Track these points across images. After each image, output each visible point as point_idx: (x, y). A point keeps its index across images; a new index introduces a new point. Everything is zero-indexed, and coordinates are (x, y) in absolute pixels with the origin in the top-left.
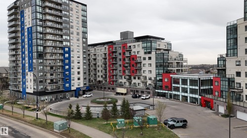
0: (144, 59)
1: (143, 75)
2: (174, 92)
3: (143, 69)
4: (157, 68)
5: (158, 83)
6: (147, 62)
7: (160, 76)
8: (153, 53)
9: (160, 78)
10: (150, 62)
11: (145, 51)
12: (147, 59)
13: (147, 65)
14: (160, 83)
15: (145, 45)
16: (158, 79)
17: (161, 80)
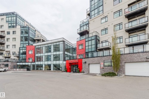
0: (8, 33)
1: (6, 50)
2: (37, 63)
3: (7, 43)
4: (22, 42)
5: (21, 56)
6: (11, 36)
7: (24, 48)
8: (18, 27)
9: (24, 51)
10: (14, 36)
11: (10, 25)
12: (11, 33)
13: (11, 40)
14: (24, 56)
15: (10, 19)
16: (21, 51)
17: (24, 53)
